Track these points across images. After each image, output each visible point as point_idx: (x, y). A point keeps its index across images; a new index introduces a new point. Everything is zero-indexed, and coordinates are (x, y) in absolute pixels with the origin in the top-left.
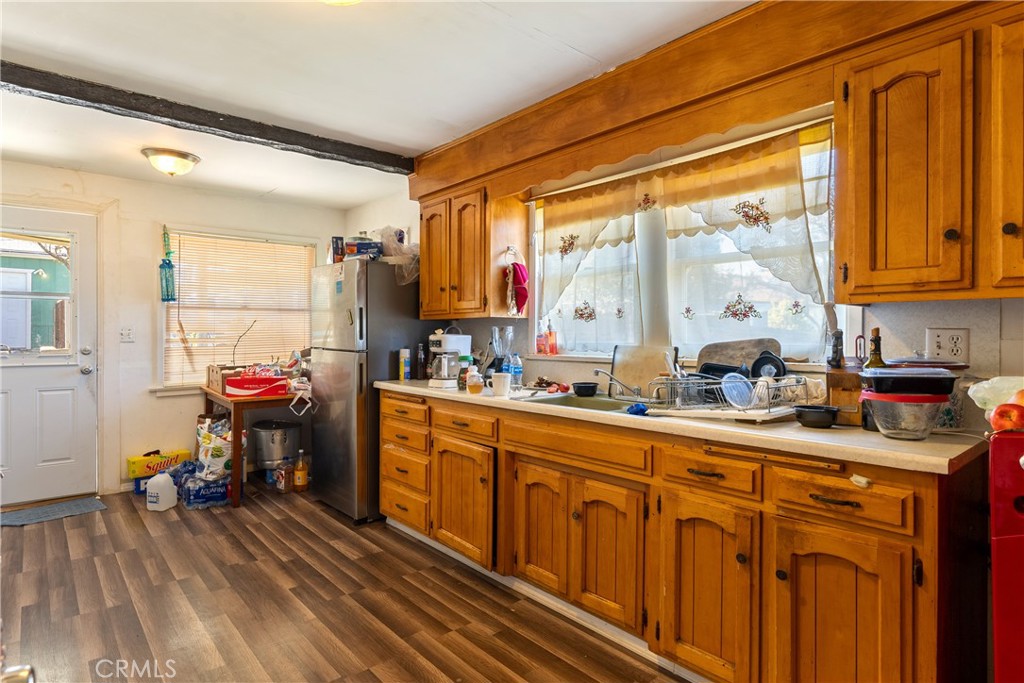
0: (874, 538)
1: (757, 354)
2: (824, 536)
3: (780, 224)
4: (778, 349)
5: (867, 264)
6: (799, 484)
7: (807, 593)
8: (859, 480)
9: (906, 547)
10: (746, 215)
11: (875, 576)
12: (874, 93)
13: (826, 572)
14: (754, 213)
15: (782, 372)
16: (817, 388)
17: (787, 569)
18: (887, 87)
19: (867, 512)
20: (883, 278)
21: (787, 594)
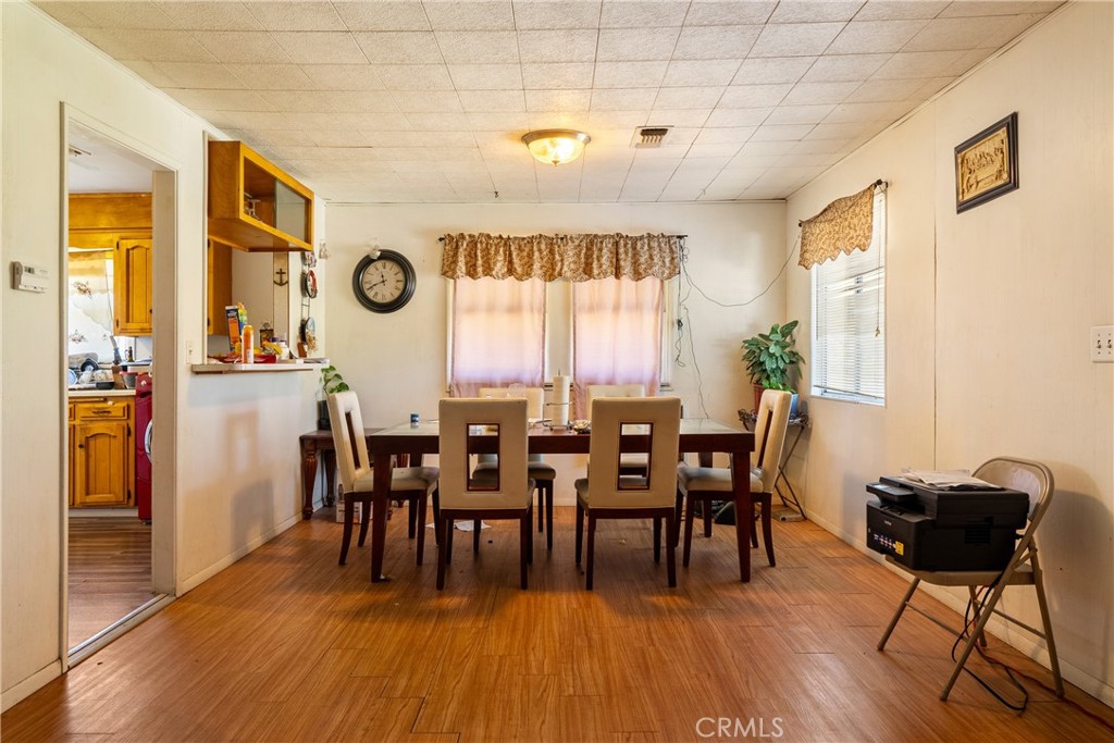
0: (115, 423)
1: (84, 360)
2: (98, 427)
3: (96, 296)
4: (96, 359)
5: (125, 320)
6: (89, 409)
7: (92, 452)
8: (110, 403)
9: (125, 423)
10: (79, 288)
11: (115, 437)
12: (128, 250)
13: (100, 440)
14: (83, 288)
15: (96, 368)
16: (109, 376)
17: (83, 443)
18: (133, 248)
19: (113, 414)
20: (132, 326)
21: (83, 454)
